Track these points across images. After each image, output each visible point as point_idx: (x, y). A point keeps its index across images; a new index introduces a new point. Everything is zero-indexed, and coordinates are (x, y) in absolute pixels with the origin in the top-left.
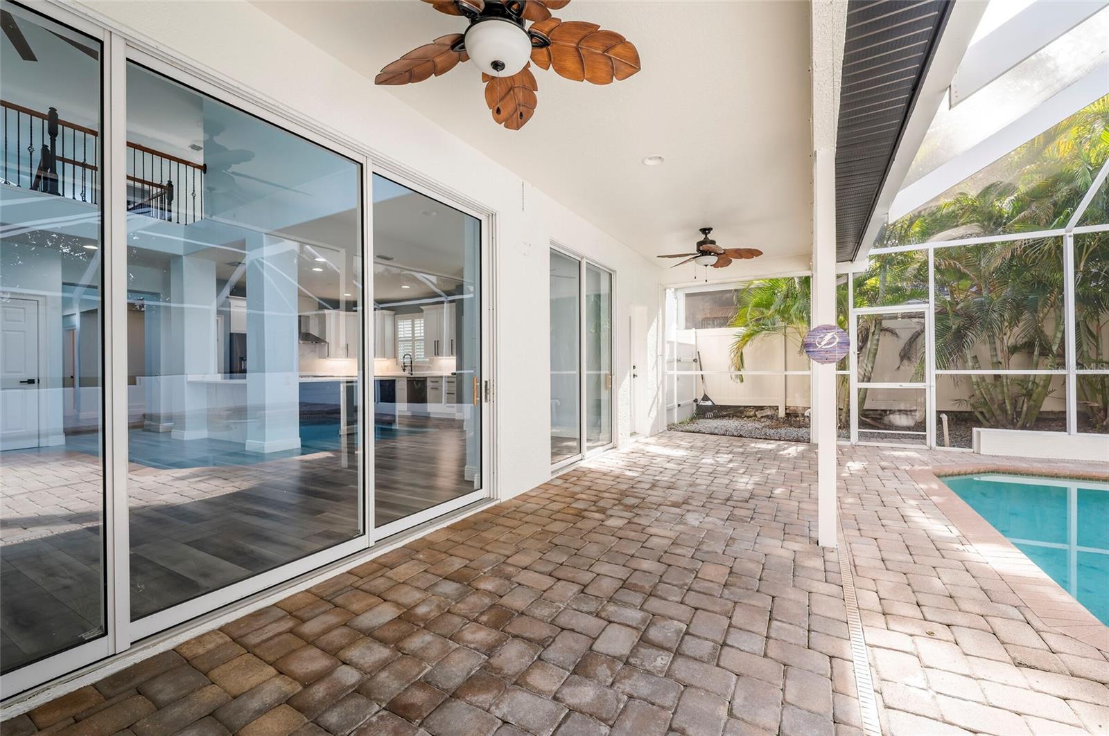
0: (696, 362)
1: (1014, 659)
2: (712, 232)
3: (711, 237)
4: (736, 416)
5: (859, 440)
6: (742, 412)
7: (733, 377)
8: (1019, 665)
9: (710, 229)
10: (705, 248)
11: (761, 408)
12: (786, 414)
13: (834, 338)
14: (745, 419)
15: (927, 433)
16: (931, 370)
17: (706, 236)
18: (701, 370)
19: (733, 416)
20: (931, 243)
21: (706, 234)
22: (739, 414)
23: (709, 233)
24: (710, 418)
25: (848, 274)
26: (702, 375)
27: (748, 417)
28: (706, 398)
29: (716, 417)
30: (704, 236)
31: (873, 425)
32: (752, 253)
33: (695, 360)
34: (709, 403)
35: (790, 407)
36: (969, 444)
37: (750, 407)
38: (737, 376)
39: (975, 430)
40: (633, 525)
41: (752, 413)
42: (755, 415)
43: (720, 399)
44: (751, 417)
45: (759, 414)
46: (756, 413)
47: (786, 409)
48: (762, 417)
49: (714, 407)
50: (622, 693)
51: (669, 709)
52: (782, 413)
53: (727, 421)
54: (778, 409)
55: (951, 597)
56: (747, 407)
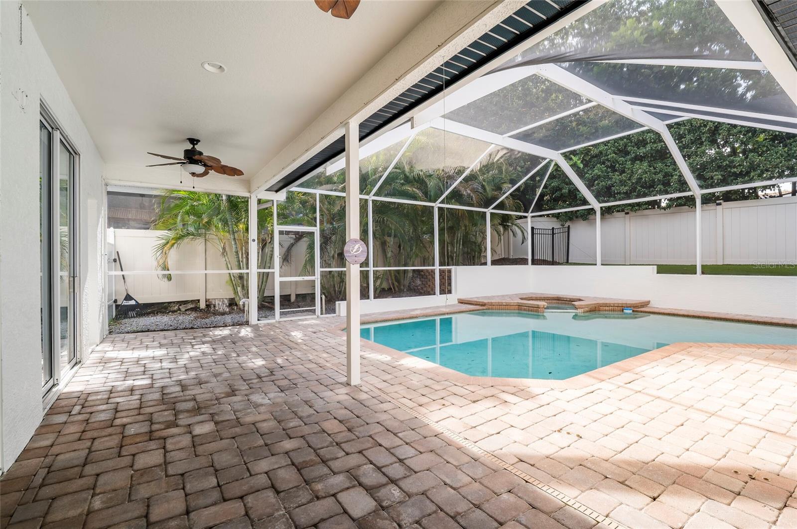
0: (116, 261)
1: (471, 401)
2: (199, 143)
3: (198, 147)
4: (160, 312)
5: (280, 318)
6: (166, 308)
7: (160, 277)
8: (474, 402)
9: (198, 141)
10: (192, 157)
11: (185, 302)
12: (206, 305)
13: (359, 248)
14: (170, 313)
15: (316, 308)
16: (318, 269)
17: (194, 146)
18: (122, 270)
19: (157, 313)
20: (318, 190)
21: (194, 145)
22: (163, 310)
23: (197, 144)
24: (134, 317)
25: (273, 201)
26: (123, 275)
27: (174, 312)
28: (128, 297)
29: (140, 315)
30: (192, 146)
31: (269, 307)
32: (233, 172)
33: (115, 260)
34: (132, 302)
35: (209, 299)
36: (334, 311)
37: (174, 302)
38: (164, 276)
39: (337, 302)
40: (224, 423)
41: (176, 308)
42: (179, 309)
43: (143, 297)
44: (176, 311)
45: (183, 308)
46: (180, 307)
47: (206, 301)
48: (186, 310)
49: (138, 305)
50: (410, 524)
51: (437, 510)
52: (202, 305)
53: (152, 318)
54: (199, 302)
55: (426, 387)
56: (171, 302)
